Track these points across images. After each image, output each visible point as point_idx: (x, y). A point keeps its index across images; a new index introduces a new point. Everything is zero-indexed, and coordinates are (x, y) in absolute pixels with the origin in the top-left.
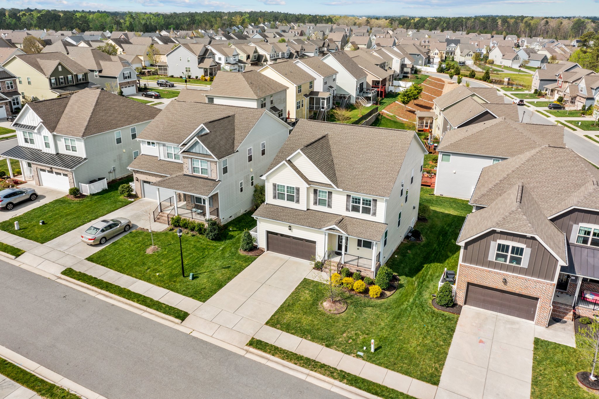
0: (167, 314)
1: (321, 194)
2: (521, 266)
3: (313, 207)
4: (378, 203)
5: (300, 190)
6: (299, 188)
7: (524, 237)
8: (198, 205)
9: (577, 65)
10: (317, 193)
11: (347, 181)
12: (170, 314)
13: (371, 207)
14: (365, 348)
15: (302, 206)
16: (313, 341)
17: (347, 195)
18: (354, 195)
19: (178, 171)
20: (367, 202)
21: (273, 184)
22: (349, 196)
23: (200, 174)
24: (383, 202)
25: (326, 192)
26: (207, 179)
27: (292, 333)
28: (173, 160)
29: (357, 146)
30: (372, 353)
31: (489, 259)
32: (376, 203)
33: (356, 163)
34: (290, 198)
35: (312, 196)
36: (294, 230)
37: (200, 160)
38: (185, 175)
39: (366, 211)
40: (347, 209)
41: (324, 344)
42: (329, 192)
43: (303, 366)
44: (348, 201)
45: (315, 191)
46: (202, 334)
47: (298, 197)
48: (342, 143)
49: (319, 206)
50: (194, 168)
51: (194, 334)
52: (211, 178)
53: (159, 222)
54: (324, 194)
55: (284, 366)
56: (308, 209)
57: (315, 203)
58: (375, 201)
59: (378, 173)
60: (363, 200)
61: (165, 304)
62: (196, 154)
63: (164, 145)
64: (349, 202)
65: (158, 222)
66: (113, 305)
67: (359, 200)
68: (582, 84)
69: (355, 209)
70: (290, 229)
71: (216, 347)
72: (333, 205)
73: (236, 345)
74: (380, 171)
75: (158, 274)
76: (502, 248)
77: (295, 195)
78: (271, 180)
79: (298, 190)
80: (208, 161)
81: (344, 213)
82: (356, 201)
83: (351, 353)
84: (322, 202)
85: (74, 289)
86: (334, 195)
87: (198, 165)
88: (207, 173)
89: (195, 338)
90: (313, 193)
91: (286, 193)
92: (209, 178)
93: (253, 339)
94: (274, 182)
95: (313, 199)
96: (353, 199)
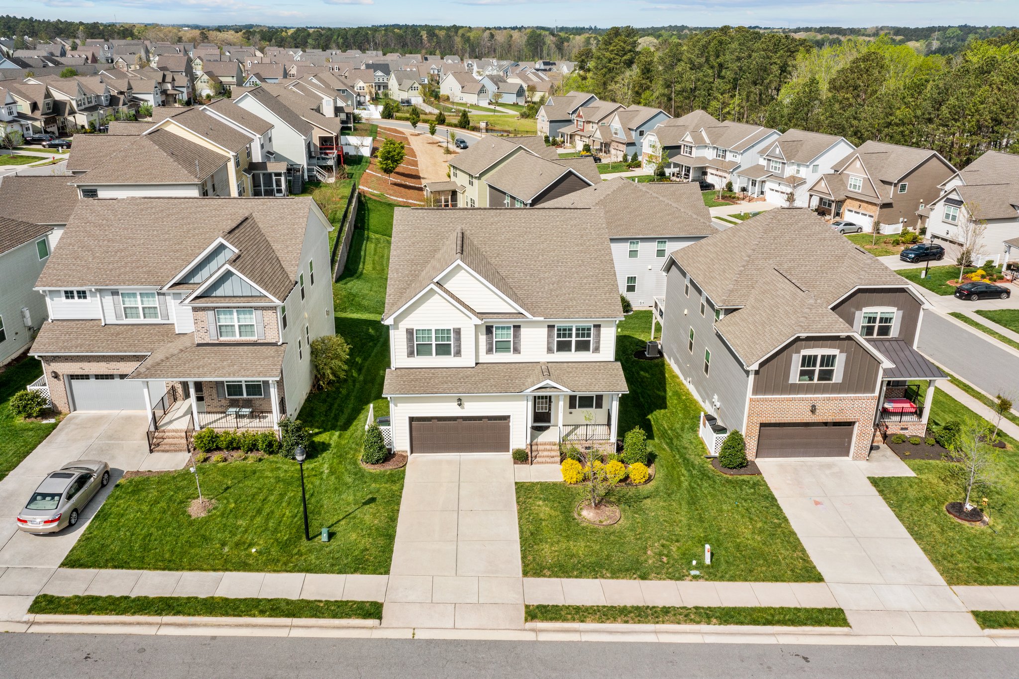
0: (341, 617)
1: (499, 332)
2: (834, 381)
3: (484, 358)
4: (602, 329)
5: (462, 333)
6: (460, 329)
7: (837, 338)
8: (237, 400)
9: (593, 97)
10: (492, 333)
11: (542, 302)
12: (348, 616)
13: (591, 339)
14: (694, 562)
15: (467, 360)
16: (617, 578)
17: (549, 326)
18: (560, 323)
19: (163, 340)
20: (583, 332)
21: (407, 330)
22: (551, 327)
23: (237, 338)
24: (612, 327)
25: (509, 328)
26: (255, 344)
27: (576, 577)
28: (141, 320)
29: (524, 242)
30: (708, 566)
31: (791, 381)
32: (599, 331)
33: (539, 270)
34: (443, 350)
35: (483, 338)
36: (466, 404)
37: (235, 310)
38: (199, 345)
39: (583, 346)
40: (550, 350)
41: (635, 576)
42: (514, 326)
43: (639, 622)
44: (550, 336)
45: (489, 330)
46: (434, 631)
47: (459, 346)
48: (495, 241)
49: (497, 354)
50: (220, 329)
51: (421, 635)
52: (266, 341)
53: (163, 451)
54: (505, 332)
55: (611, 632)
56: (477, 364)
57: (489, 351)
58: (598, 327)
59: (585, 281)
60: (578, 329)
61: (320, 601)
62: (227, 299)
63: (115, 293)
64: (553, 337)
65: (158, 451)
66: (214, 638)
67: (571, 330)
68: (616, 123)
69: (564, 346)
70: (460, 405)
71: (479, 643)
72: (523, 347)
73: (508, 627)
74: (586, 277)
75: (254, 550)
76: (809, 361)
77: (452, 342)
78: (402, 323)
79: (458, 332)
80: (256, 308)
81: (544, 357)
82: (564, 332)
83: (683, 576)
84: (503, 347)
85: (95, 636)
86: (524, 331)
87: (233, 319)
88: (252, 333)
89: (429, 642)
90: (485, 333)
91: (434, 343)
92: (259, 341)
93: (527, 607)
94: (410, 327)
95: (485, 344)
96: (559, 330)
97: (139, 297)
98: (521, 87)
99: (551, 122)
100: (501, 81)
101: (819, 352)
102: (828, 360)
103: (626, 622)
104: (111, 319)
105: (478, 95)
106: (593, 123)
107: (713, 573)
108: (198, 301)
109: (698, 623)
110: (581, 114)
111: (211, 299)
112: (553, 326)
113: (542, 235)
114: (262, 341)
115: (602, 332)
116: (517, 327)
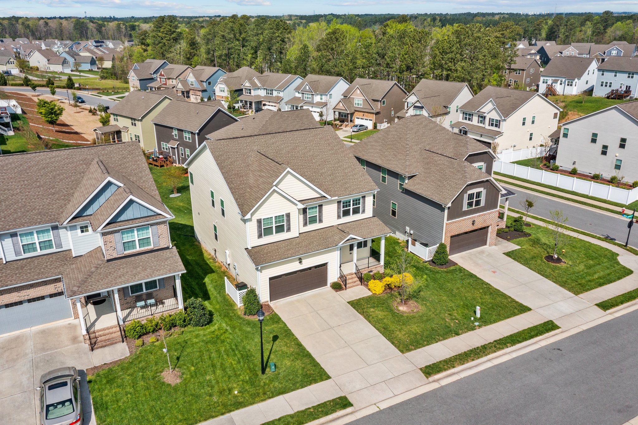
0: (331, 413)
1: (311, 211)
2: (481, 206)
4: (366, 198)
5: (291, 215)
6: (289, 213)
9: (165, 62)
10: (306, 212)
12: (334, 411)
13: (361, 205)
14: (472, 319)
15: (294, 233)
18: (344, 199)
20: (356, 202)
21: (257, 220)
22: (339, 202)
23: (138, 249)
24: (371, 196)
25: (316, 207)
26: (152, 251)
27: (428, 345)
28: (39, 252)
30: (479, 318)
31: (463, 210)
32: (365, 199)
35: (302, 217)
36: (304, 261)
37: (135, 229)
38: (109, 261)
39: (356, 211)
41: (453, 335)
42: (319, 206)
44: (339, 208)
46: (387, 401)
49: (310, 225)
50: (125, 245)
51: (382, 406)
52: (160, 247)
53: (102, 347)
54: (314, 210)
56: (299, 234)
58: (364, 197)
60: (353, 201)
62: (130, 222)
63: (13, 235)
67: (350, 202)
69: (346, 213)
72: (324, 218)
73: (421, 385)
75: (236, 392)
76: (471, 197)
77: (285, 223)
79: (288, 215)
80: (152, 225)
81: (335, 222)
82: (347, 204)
83: (474, 327)
84: (313, 220)
86: (324, 208)
87: (136, 236)
88: (148, 244)
89: (391, 408)
90: (302, 213)
91: (274, 226)
92: (155, 248)
93: (421, 369)
94: (259, 218)
95: (302, 220)
96: (343, 203)
97: (35, 235)
98: (93, 58)
99: (140, 80)
100: (75, 55)
101: (475, 191)
102: (479, 194)
103: (473, 360)
104: (11, 256)
105: (62, 65)
106: (172, 79)
107: (485, 321)
108: (108, 227)
109: (503, 348)
110: (163, 73)
111: (117, 224)
112: (341, 201)
113: (307, 147)
114: (157, 248)
115: (366, 200)
116: (321, 206)
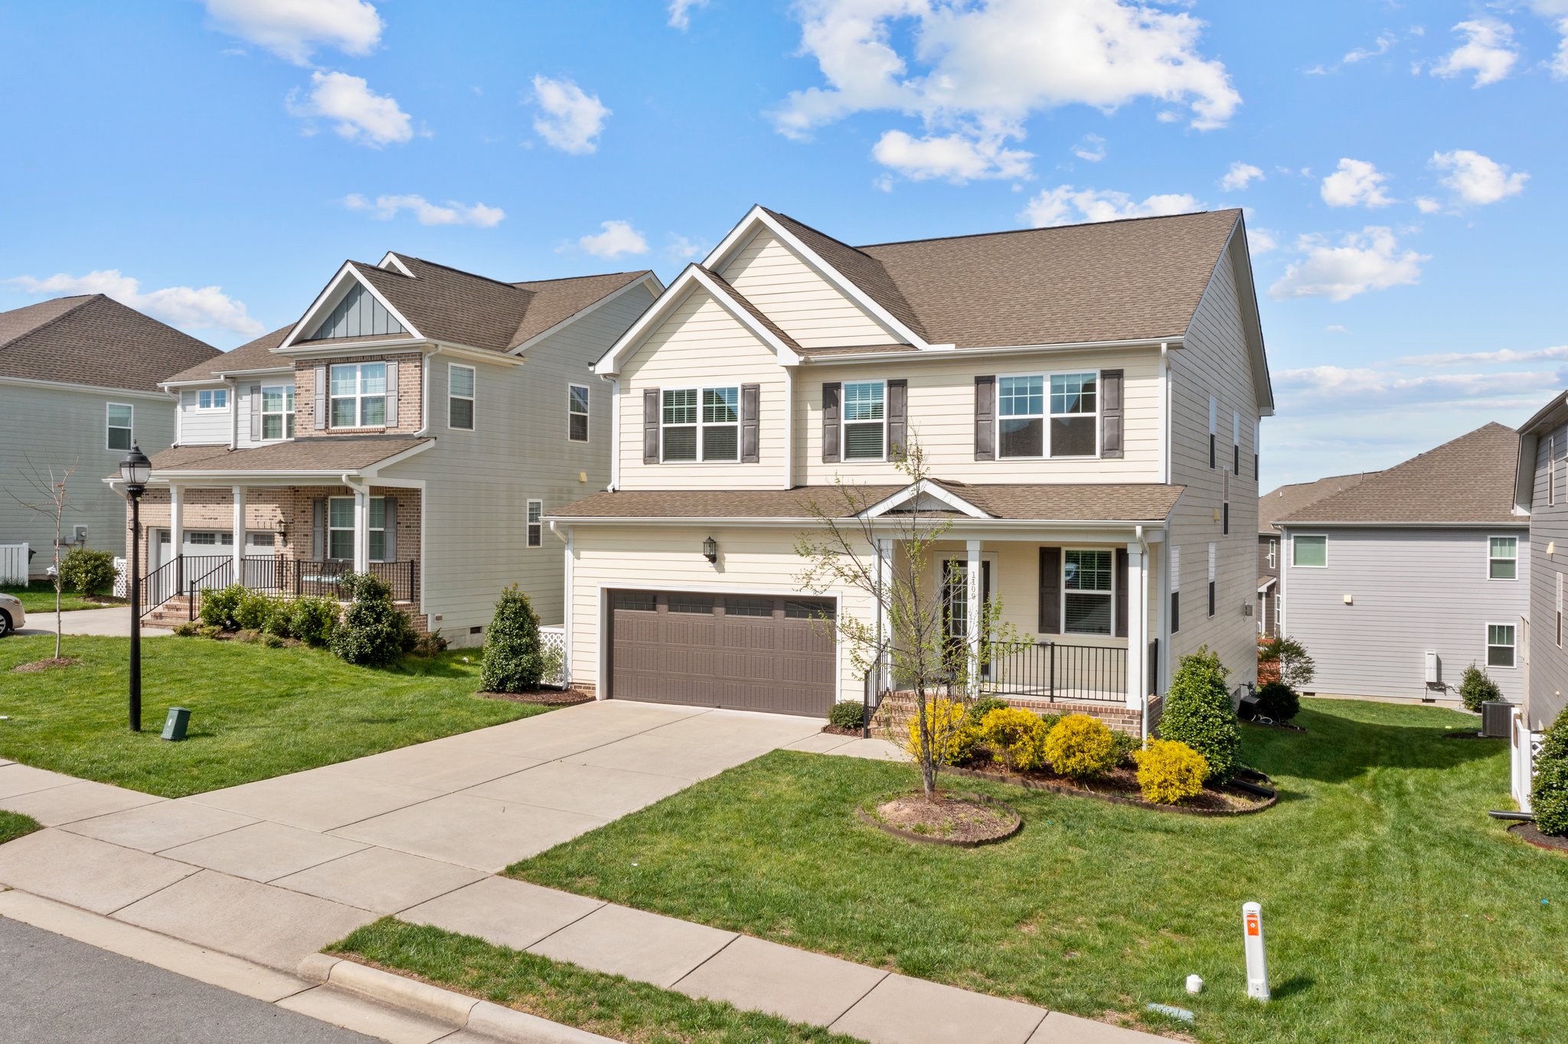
1: (857, 399)
3: (820, 473)
4: (1127, 383)
5: (762, 397)
6: (756, 387)
10: (836, 402)
13: (1097, 414)
15: (770, 471)
17: (979, 381)
18: (1006, 365)
20: (1074, 395)
21: (646, 393)
22: (985, 385)
23: (358, 425)
24: (1156, 376)
26: (381, 436)
28: (282, 440)
32: (1120, 389)
35: (815, 418)
36: (732, 560)
37: (359, 365)
38: (298, 440)
39: (1074, 437)
40: (982, 451)
42: (892, 385)
44: (982, 410)
45: (831, 394)
46: (46, 905)
47: (756, 433)
49: (849, 460)
50: (335, 408)
52: (398, 432)
53: (158, 627)
54: (870, 399)
56: (796, 488)
57: (830, 454)
58: (1115, 376)
60: (1057, 388)
62: (348, 342)
63: (255, 388)
64: (990, 413)
65: (151, 626)
67: (1037, 389)
69: (1020, 439)
70: (713, 559)
72: (913, 442)
77: (738, 424)
78: (637, 375)
79: (752, 393)
80: (390, 358)
81: (967, 470)
82: (1021, 396)
84: (860, 442)
86: (915, 396)
87: (353, 386)
88: (382, 418)
90: (820, 404)
91: (700, 426)
92: (388, 432)
93: (386, 921)
94: (651, 385)
95: (820, 433)
96: (1006, 391)
97: (285, 395)
104: (244, 439)
108: (303, 346)
111: (324, 344)
112: (991, 380)
114: (392, 432)
115: (1127, 393)
116: (899, 387)
